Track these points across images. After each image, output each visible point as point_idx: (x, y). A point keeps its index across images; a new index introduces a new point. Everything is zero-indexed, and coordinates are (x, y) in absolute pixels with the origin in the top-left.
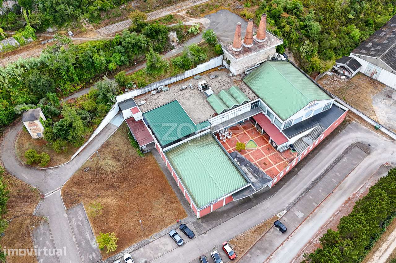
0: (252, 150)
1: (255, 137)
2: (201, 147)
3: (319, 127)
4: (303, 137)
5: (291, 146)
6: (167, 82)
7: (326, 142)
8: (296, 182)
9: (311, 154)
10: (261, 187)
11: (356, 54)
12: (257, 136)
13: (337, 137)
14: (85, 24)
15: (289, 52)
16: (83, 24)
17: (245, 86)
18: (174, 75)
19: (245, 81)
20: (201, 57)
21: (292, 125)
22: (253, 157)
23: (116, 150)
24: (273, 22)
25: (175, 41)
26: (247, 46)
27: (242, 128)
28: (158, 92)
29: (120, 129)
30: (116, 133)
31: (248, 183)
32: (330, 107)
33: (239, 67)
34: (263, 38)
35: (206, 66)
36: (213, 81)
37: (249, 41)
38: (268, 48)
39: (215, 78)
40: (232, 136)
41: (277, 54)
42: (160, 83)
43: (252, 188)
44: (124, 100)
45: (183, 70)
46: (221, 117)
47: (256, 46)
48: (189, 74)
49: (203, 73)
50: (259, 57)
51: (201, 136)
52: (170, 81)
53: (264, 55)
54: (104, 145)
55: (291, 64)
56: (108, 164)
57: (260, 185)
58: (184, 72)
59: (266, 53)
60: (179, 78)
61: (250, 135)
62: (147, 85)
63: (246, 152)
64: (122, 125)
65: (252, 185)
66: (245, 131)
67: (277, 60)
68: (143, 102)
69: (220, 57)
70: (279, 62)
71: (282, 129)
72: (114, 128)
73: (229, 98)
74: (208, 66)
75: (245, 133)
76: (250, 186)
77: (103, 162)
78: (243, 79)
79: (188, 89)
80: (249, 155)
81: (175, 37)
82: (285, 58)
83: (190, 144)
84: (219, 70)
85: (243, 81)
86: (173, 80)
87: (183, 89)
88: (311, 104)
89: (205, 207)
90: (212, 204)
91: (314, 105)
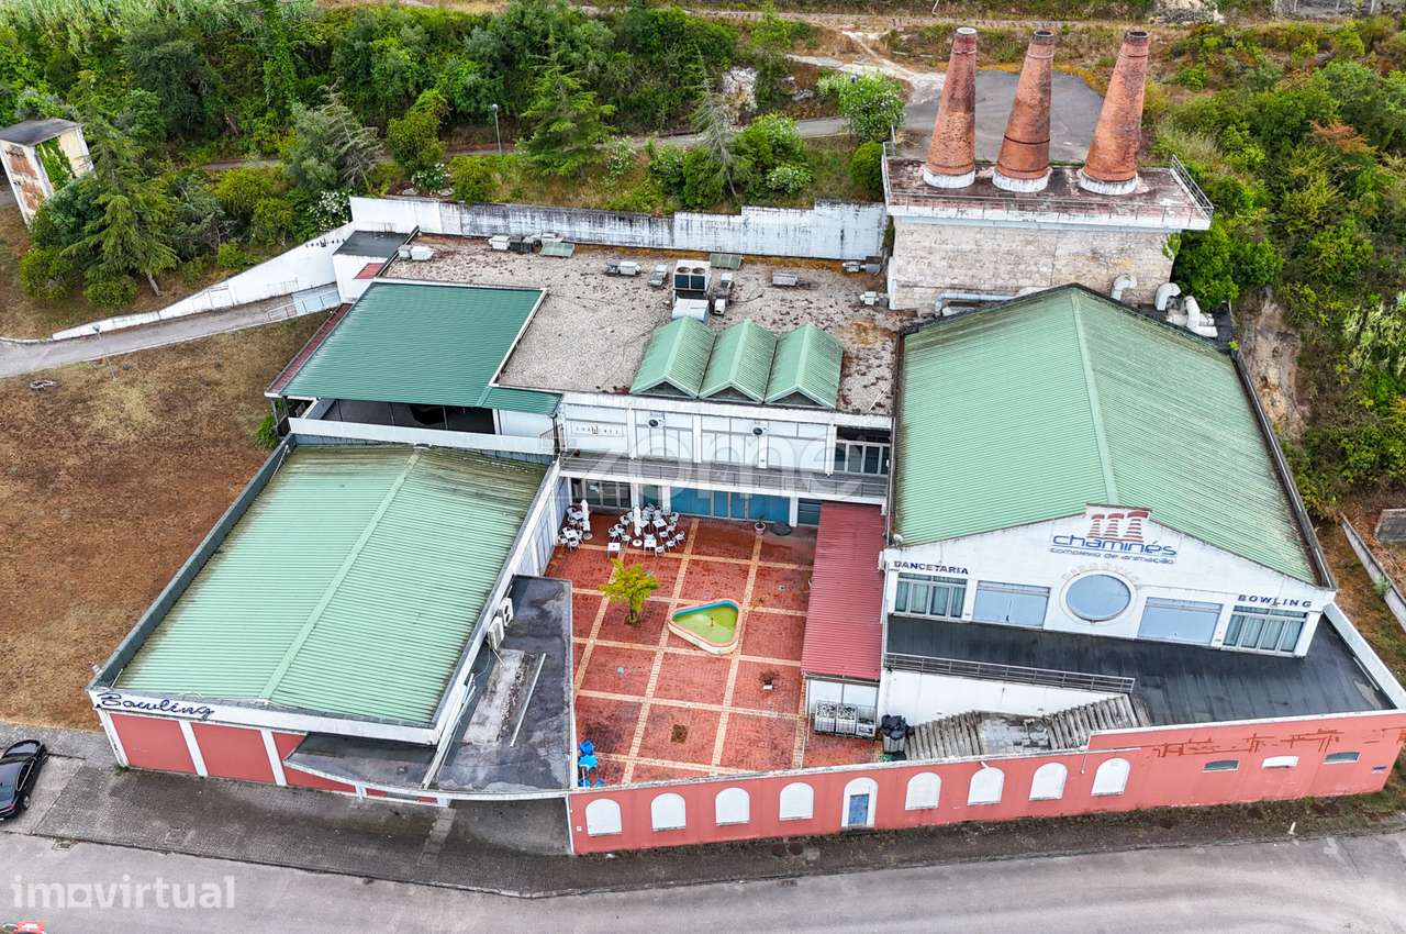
0: (693, 646)
1: (773, 606)
2: (446, 489)
3: (1125, 705)
4: (1000, 716)
5: (894, 726)
6: (584, 230)
7: (1142, 833)
9: (986, 835)
10: (470, 787)
12: (788, 608)
13: (1249, 847)
15: (1284, 328)
17: (888, 357)
18: (625, 208)
19: (911, 342)
20: (774, 176)
21: (966, 618)
22: (661, 678)
23: (200, 379)
24: (1256, 153)
25: (738, 103)
26: (1002, 183)
27: (758, 547)
28: (518, 247)
29: (293, 323)
30: (267, 330)
31: (431, 725)
32: (1302, 650)
33: (913, 263)
34: (1108, 171)
35: (791, 229)
36: (770, 293)
37: (1016, 155)
38: (1102, 219)
39: (794, 287)
40: (672, 549)
41: (1175, 290)
42: (549, 215)
43: (430, 761)
44: (382, 230)
45: (670, 202)
46: (644, 418)
47: (1052, 198)
48: (695, 230)
49: (765, 258)
50: (1044, 260)
51: (497, 456)
52: (598, 230)
53: (1081, 261)
54: (187, 344)
55: (1230, 368)
56: (119, 404)
57: (481, 774)
58: (670, 214)
59: (1095, 255)
60: (643, 234)
61: (757, 587)
62: (489, 203)
63: (655, 642)
64: (314, 315)
65: (442, 749)
66: (755, 563)
67: (1160, 317)
68: (421, 251)
69: (871, 215)
70: (1154, 326)
71: (889, 606)
72: (279, 314)
73: (738, 354)
74: (803, 236)
75: (745, 572)
76: (432, 749)
77: (116, 388)
78: (909, 332)
79: (636, 280)
80: (650, 657)
81: (749, 89)
82: (1213, 332)
83: (413, 458)
84: (845, 272)
85: (900, 336)
86: (615, 232)
87: (619, 274)
88: (1105, 524)
89: (132, 704)
90: (181, 714)
91: (1136, 549)
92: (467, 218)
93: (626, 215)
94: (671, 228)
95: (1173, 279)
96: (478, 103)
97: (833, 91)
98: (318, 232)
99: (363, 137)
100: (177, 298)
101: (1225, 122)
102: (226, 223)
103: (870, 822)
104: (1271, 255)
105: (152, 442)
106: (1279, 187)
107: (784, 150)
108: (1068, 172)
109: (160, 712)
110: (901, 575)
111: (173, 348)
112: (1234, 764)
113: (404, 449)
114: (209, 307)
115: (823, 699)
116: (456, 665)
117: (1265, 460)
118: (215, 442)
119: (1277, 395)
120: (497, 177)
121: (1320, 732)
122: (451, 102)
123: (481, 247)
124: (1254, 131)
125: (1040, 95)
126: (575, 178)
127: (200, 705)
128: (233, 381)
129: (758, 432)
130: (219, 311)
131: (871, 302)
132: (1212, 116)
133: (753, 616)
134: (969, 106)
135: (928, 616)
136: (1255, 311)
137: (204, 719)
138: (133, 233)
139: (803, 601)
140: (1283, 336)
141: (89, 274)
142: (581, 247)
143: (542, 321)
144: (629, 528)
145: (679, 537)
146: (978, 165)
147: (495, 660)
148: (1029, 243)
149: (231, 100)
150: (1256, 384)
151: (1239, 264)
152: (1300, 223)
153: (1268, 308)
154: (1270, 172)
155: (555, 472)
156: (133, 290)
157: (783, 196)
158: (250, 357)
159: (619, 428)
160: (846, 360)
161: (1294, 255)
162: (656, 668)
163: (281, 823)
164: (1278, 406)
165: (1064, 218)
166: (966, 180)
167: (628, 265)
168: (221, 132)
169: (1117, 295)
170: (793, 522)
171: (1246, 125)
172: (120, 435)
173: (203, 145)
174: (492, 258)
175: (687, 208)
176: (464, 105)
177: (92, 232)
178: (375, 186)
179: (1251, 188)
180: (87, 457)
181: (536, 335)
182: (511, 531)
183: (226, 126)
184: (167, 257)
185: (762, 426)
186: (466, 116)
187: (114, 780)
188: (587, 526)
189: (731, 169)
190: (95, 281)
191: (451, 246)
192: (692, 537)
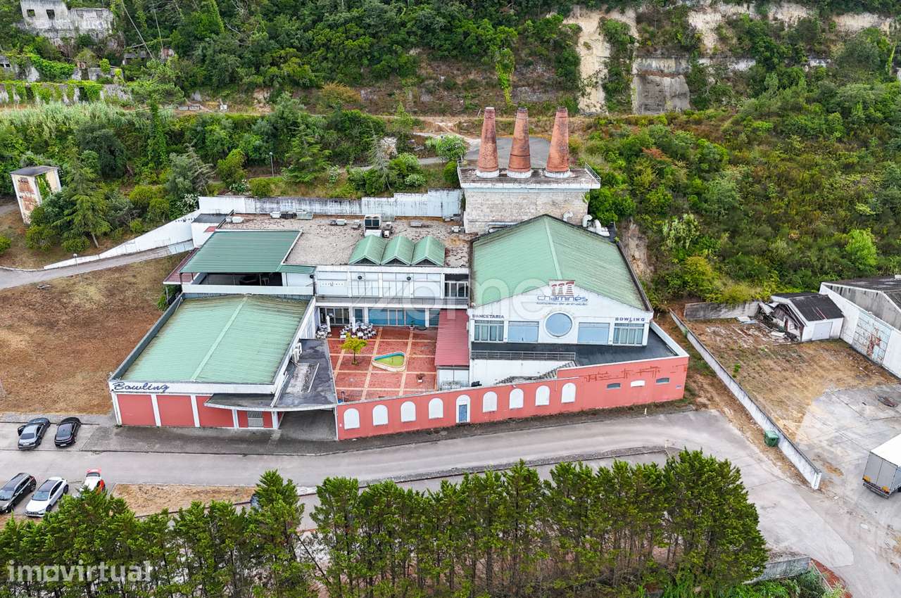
0: (385, 370)
1: (420, 355)
3: (572, 364)
4: (521, 377)
7: (583, 418)
8: (409, 454)
11: (834, 285)
12: (426, 355)
14: (259, 102)
15: (640, 235)
16: (256, 101)
17: (466, 249)
18: (337, 197)
19: (475, 244)
20: (408, 179)
21: (505, 341)
22: (371, 381)
23: (125, 281)
24: (622, 163)
25: (389, 152)
26: (511, 174)
27: (411, 335)
28: (285, 216)
29: (170, 257)
30: (157, 261)
31: (272, 383)
32: (645, 343)
33: (474, 211)
34: (556, 167)
35: (417, 203)
36: (409, 230)
37: (516, 161)
38: (554, 186)
39: (421, 227)
40: (371, 337)
41: (590, 218)
42: (300, 201)
43: (272, 399)
44: (215, 212)
45: (359, 193)
46: (355, 276)
47: (534, 179)
48: (372, 207)
49: (406, 218)
50: (532, 206)
51: (285, 297)
52: (325, 208)
53: (548, 207)
54: (117, 267)
55: (616, 248)
56: (85, 293)
57: (296, 402)
58: (360, 198)
59: (554, 203)
60: (346, 208)
61: (412, 348)
62: (269, 197)
63: (367, 369)
64: (181, 254)
65: (277, 395)
66: (410, 341)
67: (585, 229)
68: (236, 219)
69: (455, 194)
70: (582, 231)
71: (472, 339)
72: (163, 254)
73: (397, 248)
74: (423, 206)
75: (407, 344)
76: (272, 395)
77: (82, 286)
78: (474, 241)
79: (345, 227)
80: (365, 375)
81: (393, 146)
82: (607, 234)
83: (245, 299)
84: (444, 221)
85: (471, 243)
86: (333, 208)
87: (337, 225)
88: (557, 288)
89: (129, 387)
90: (153, 391)
91: (571, 299)
92: (258, 205)
93: (338, 199)
94: (360, 205)
95: (589, 213)
96: (260, 154)
97: (433, 146)
98: (182, 215)
99: (205, 168)
100: (108, 249)
101: (607, 151)
102: (134, 211)
103: (468, 420)
104: (630, 203)
105: (105, 309)
106: (631, 174)
107: (412, 169)
108: (540, 171)
109: (143, 391)
110: (476, 321)
111: (110, 269)
112: (619, 385)
113: (240, 296)
114: (125, 252)
115: (445, 380)
116: (278, 368)
117: (629, 276)
118: (137, 308)
119: (639, 263)
120: (273, 186)
121: (651, 368)
122: (247, 155)
123: (266, 217)
124: (621, 154)
125: (523, 135)
126: (311, 184)
127: (162, 384)
128: (143, 283)
129: (409, 279)
130: (130, 255)
131: (456, 230)
132: (602, 148)
133: (411, 358)
134: (494, 142)
135: (489, 341)
136: (627, 228)
137: (164, 392)
138: (90, 213)
139: (434, 353)
140: (640, 238)
141: (65, 235)
142: (316, 216)
143: (301, 242)
144: (350, 331)
145: (373, 332)
146: (501, 170)
147: (295, 367)
148: (524, 199)
149: (129, 159)
150: (629, 259)
151: (616, 206)
152: (641, 189)
153: (632, 226)
154: (628, 170)
155: (313, 304)
156: (88, 243)
157: (413, 188)
158: (150, 272)
159: (343, 282)
160: (447, 252)
161: (641, 203)
162: (368, 378)
163: (199, 440)
164: (640, 268)
165: (538, 186)
166: (495, 174)
167: (340, 221)
168: (124, 174)
169: (565, 220)
170: (427, 325)
171: (617, 152)
172: (88, 306)
173: (114, 181)
174: (272, 221)
175: (367, 195)
176: (253, 156)
177: (68, 215)
178: (210, 192)
179: (620, 176)
180: (72, 315)
181: (299, 248)
182: (296, 323)
183: (127, 171)
184: (105, 227)
185: (411, 275)
186: (254, 161)
187: (115, 430)
188: (329, 330)
189: (388, 176)
190: (68, 239)
191: (252, 217)
192: (380, 334)
